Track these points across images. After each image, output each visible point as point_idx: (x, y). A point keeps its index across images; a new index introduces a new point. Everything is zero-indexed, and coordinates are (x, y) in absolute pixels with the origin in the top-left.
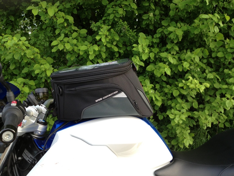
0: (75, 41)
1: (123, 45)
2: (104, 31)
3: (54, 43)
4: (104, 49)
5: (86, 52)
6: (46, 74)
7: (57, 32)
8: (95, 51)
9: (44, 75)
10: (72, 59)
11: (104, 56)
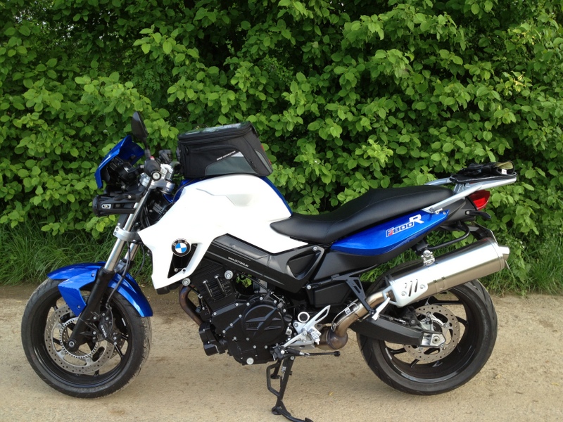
0: (201, 86)
1: (275, 90)
2: (243, 72)
3: (171, 90)
4: (244, 98)
5: (217, 102)
6: (160, 135)
7: (175, 72)
8: (229, 101)
9: (157, 135)
10: (197, 112)
11: (244, 107)
